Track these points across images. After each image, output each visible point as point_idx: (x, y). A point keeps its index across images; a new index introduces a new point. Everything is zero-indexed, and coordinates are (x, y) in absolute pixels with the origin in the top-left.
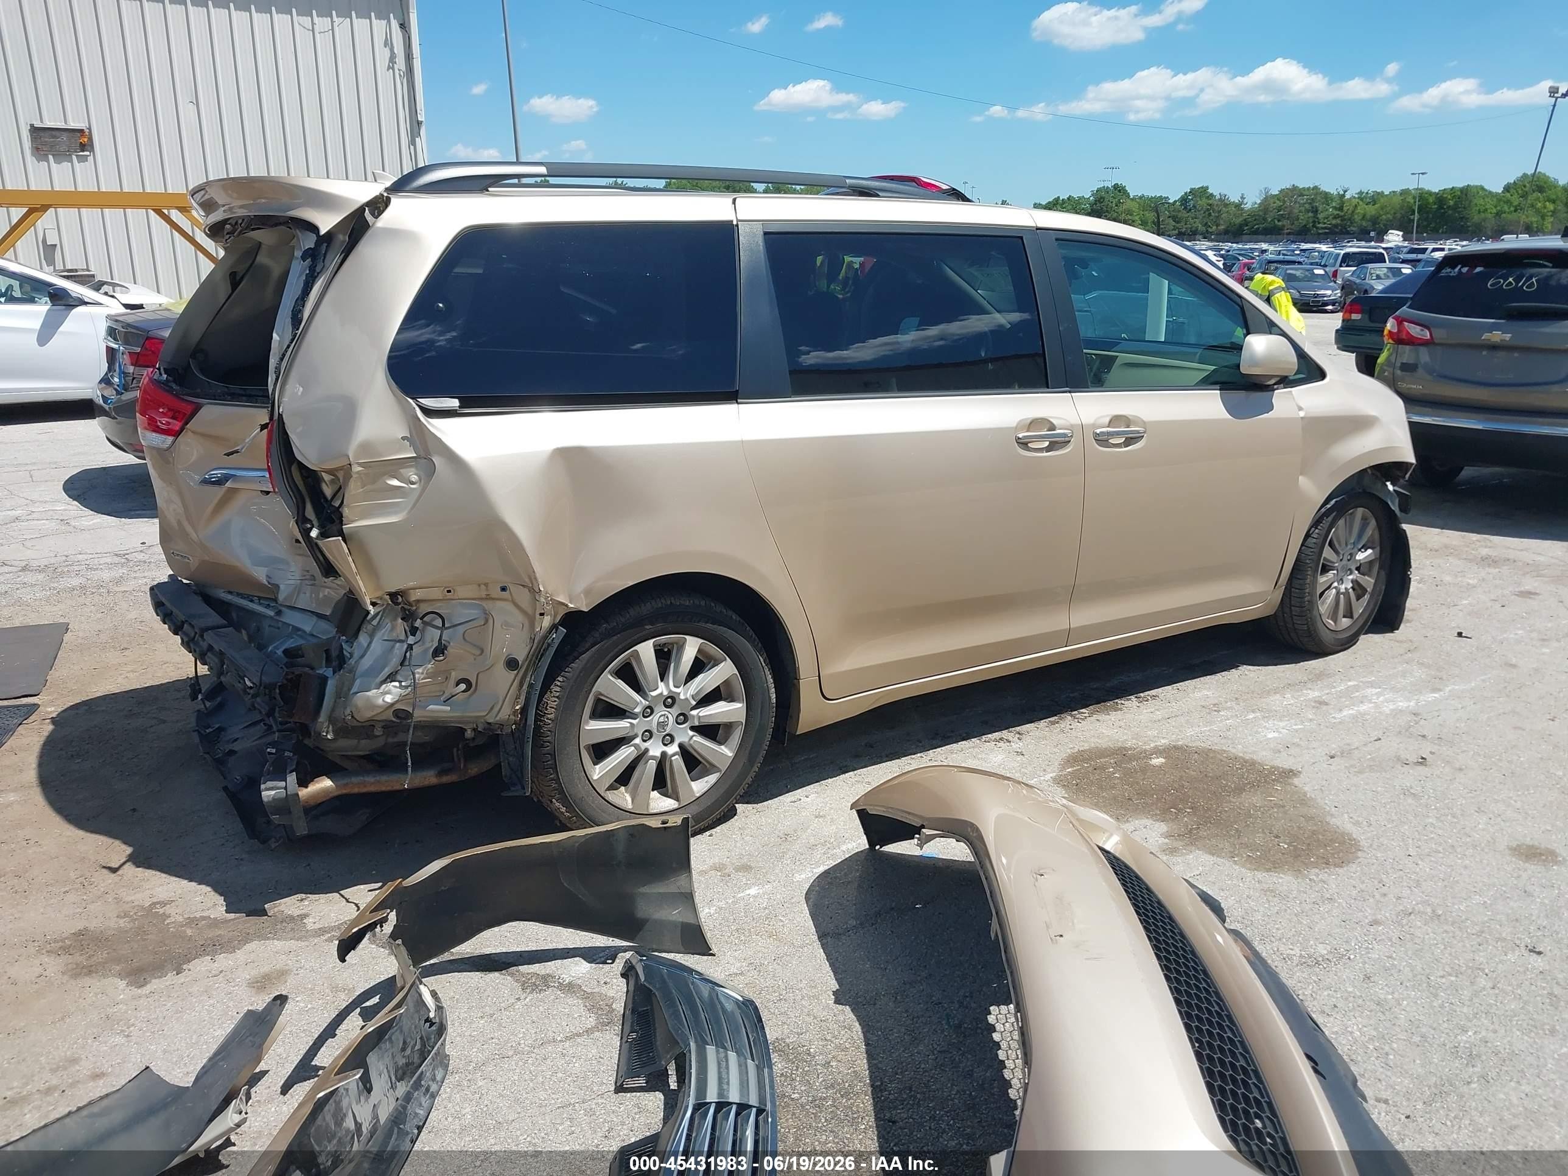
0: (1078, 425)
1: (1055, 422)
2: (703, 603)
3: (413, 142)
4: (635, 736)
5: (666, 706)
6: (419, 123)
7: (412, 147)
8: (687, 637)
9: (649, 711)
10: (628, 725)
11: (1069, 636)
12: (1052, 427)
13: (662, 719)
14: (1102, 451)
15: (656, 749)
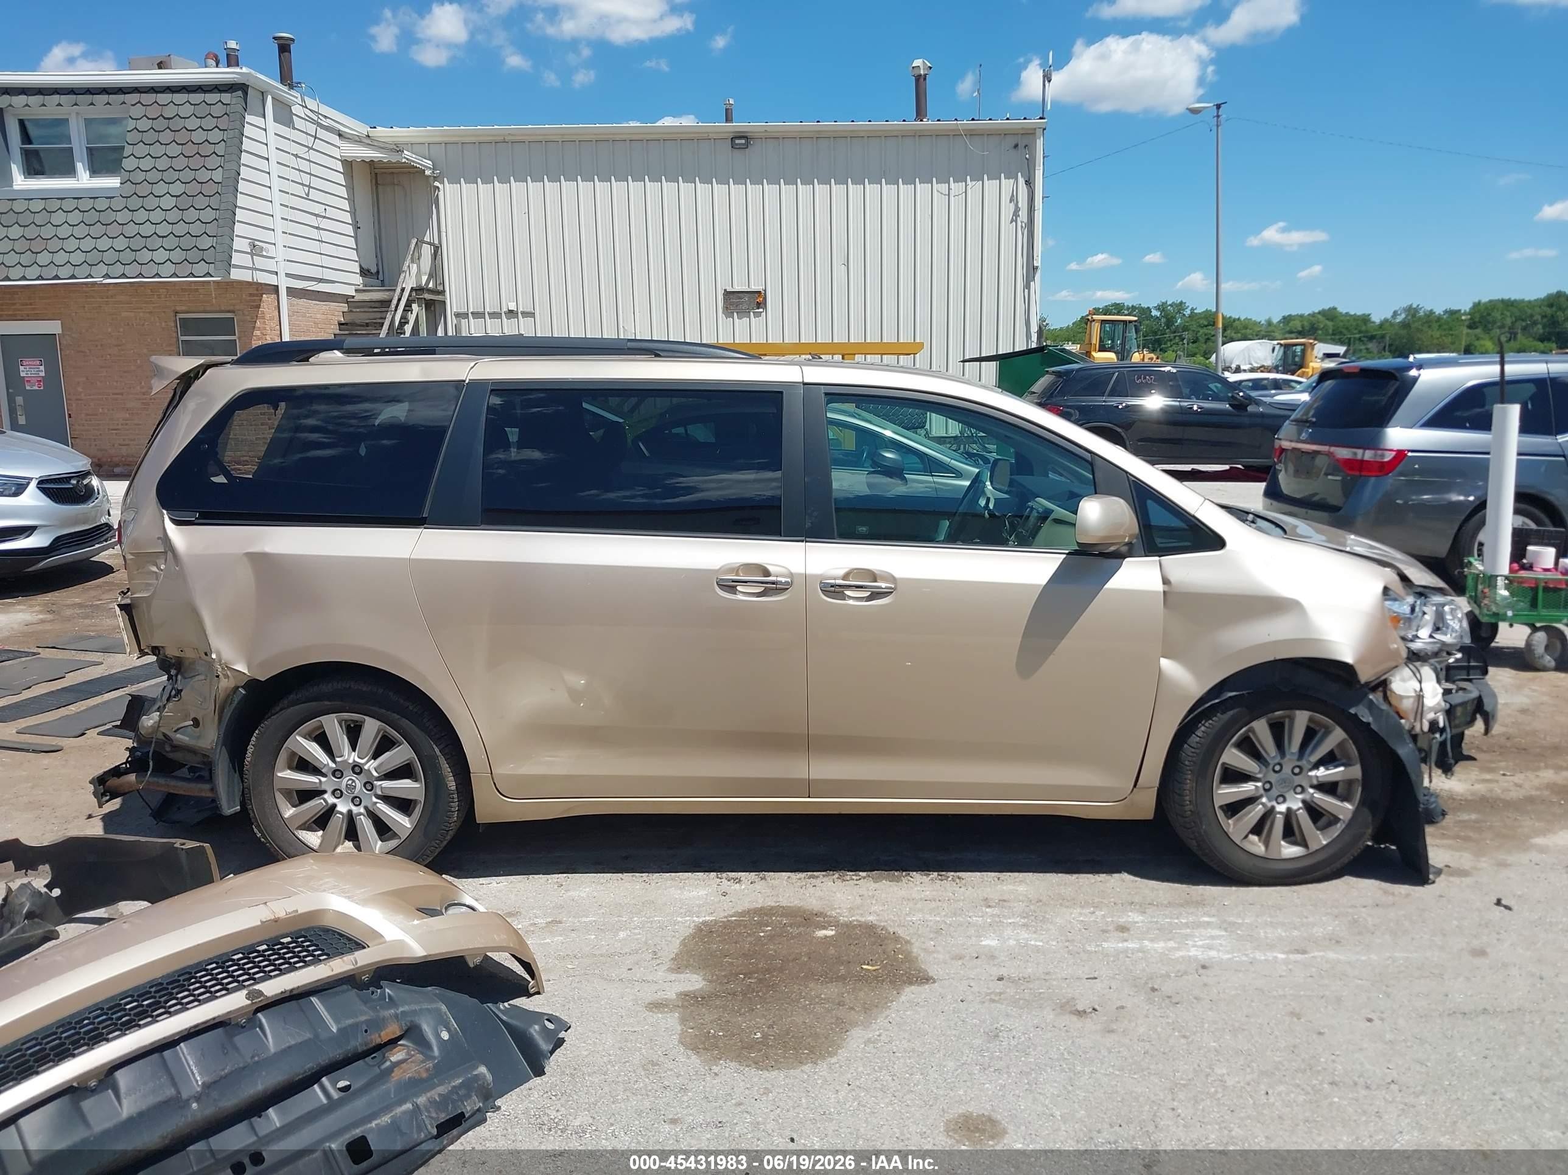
0: (802, 574)
1: (771, 569)
2: (381, 691)
3: (1027, 286)
4: (325, 792)
5: (354, 773)
6: (1035, 269)
7: (1026, 291)
8: (367, 718)
9: (338, 773)
10: (317, 781)
11: (809, 787)
12: (767, 573)
13: (350, 782)
14: (826, 601)
15: (343, 807)
